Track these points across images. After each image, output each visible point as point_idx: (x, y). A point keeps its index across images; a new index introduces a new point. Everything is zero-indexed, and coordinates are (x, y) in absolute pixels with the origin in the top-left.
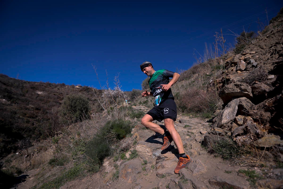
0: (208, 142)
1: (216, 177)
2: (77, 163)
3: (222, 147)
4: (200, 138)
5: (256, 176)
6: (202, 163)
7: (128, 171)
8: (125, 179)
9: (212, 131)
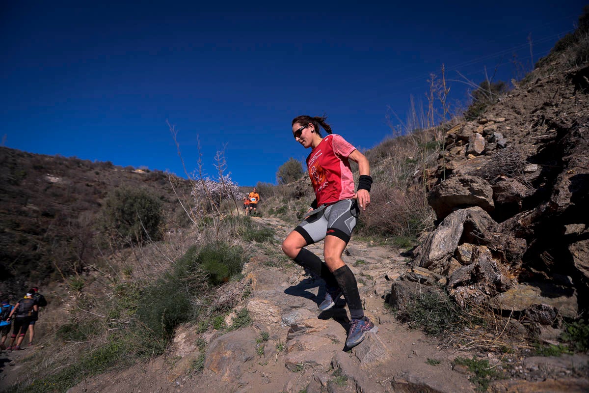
0: (399, 297)
1: (407, 374)
2: (115, 334)
3: (426, 308)
4: (384, 288)
5: (488, 372)
6: (382, 342)
7: (224, 356)
8: (217, 373)
9: (408, 275)
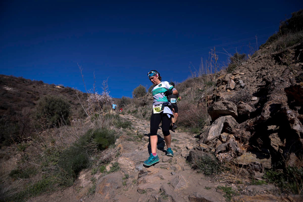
0: (193, 158)
1: (196, 193)
2: (46, 175)
3: (205, 163)
4: (185, 153)
5: (232, 192)
6: (184, 179)
7: (106, 186)
8: (102, 194)
9: (198, 147)
